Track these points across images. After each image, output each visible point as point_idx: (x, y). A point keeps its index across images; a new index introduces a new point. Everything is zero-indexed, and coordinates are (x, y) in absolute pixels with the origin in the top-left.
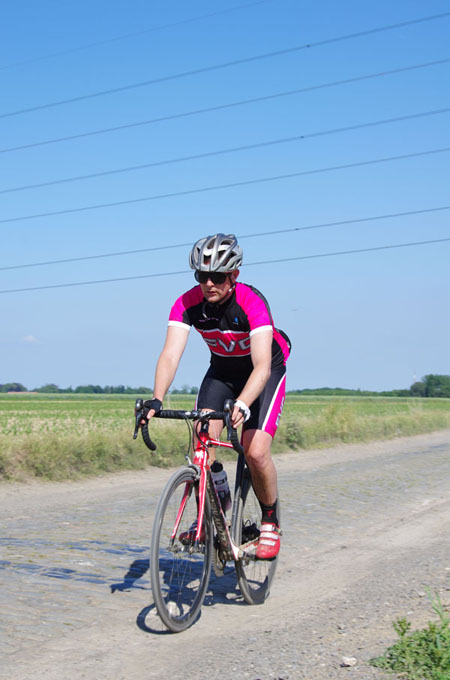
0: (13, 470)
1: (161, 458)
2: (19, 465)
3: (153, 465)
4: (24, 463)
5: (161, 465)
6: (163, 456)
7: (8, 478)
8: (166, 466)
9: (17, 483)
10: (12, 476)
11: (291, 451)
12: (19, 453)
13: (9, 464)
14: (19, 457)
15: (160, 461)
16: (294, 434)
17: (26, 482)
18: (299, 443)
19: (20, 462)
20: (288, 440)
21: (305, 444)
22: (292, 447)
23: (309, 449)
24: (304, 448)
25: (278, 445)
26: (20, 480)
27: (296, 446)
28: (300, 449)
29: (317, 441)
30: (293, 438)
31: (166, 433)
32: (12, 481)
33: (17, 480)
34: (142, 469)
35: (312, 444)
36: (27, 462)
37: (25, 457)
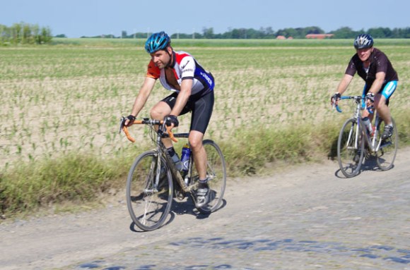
0: (313, 153)
2: (318, 148)
4: (322, 145)
7: (309, 160)
9: (316, 164)
10: (311, 158)
12: (317, 138)
13: (309, 148)
14: (318, 141)
17: (323, 163)
19: (319, 145)
26: (319, 161)
32: (312, 163)
33: (316, 161)
36: (325, 144)
37: (323, 141)
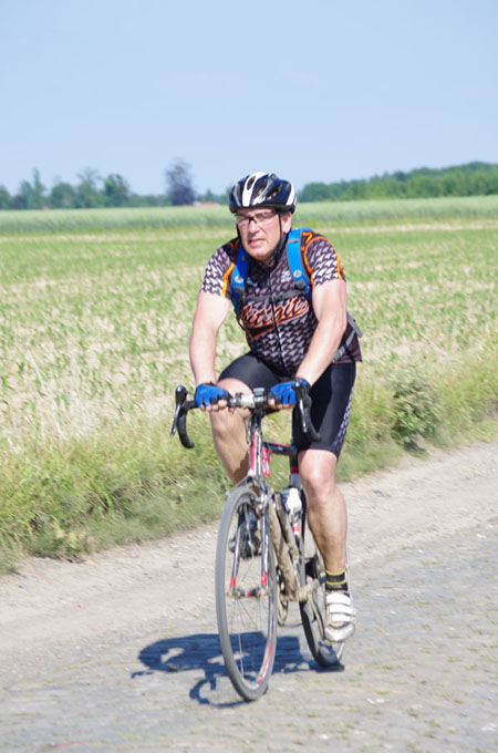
1: (60, 534)
3: (38, 553)
5: (62, 551)
6: (66, 527)
8: (74, 555)
11: (407, 458)
15: (60, 542)
16: (416, 412)
18: (430, 433)
20: (400, 430)
21: (444, 433)
22: (410, 447)
23: (456, 446)
24: (443, 445)
25: (374, 446)
27: (421, 442)
28: (430, 448)
29: (477, 419)
30: (413, 422)
31: (72, 461)
34: (12, 571)
35: (464, 428)
